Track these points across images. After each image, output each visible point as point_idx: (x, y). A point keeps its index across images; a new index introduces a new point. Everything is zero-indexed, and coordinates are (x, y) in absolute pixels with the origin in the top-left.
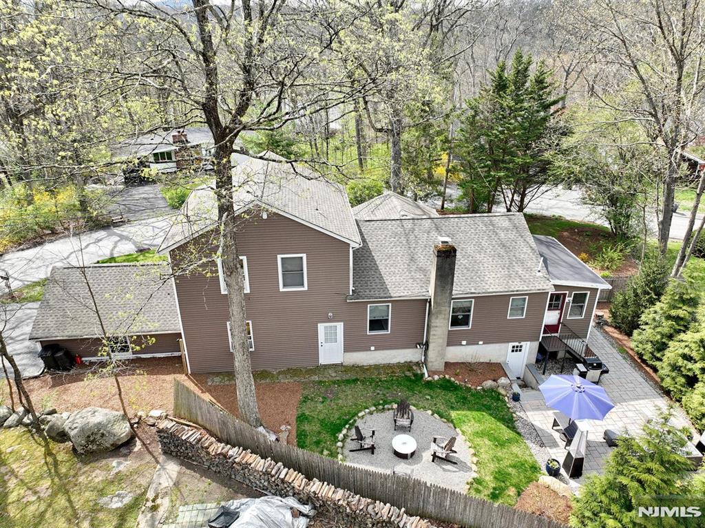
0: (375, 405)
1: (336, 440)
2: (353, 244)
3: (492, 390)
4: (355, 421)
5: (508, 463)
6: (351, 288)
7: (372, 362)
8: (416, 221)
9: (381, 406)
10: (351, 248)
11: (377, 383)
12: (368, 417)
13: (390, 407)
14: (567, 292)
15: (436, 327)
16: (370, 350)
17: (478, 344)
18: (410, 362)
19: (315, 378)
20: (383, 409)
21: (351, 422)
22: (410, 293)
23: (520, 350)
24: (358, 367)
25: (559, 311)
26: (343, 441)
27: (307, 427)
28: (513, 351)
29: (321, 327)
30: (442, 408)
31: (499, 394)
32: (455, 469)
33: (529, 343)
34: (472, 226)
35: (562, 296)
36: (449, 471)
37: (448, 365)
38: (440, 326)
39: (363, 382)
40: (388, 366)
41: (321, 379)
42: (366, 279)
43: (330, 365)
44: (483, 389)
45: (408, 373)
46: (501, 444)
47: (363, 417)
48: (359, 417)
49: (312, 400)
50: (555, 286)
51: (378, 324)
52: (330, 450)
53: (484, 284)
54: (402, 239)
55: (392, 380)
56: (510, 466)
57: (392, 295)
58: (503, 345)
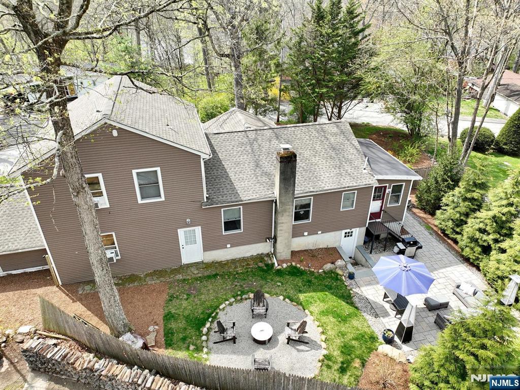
0: (234, 297)
1: (200, 334)
2: (203, 156)
3: (331, 271)
4: (217, 313)
5: (350, 336)
6: (205, 195)
7: (229, 257)
8: (259, 132)
9: (239, 297)
10: (202, 159)
11: (234, 276)
12: (228, 309)
13: (247, 296)
14: (388, 185)
15: (283, 223)
16: (227, 248)
17: (317, 234)
18: (262, 254)
19: (180, 277)
20: (241, 299)
21: (213, 315)
22: (258, 196)
23: (351, 235)
24: (217, 263)
25: (381, 201)
26: (207, 334)
27: (173, 325)
28: (345, 236)
29: (181, 232)
30: (292, 292)
31: (338, 274)
32: (307, 349)
33: (358, 229)
34: (307, 134)
35: (383, 188)
36: (302, 351)
37: (293, 253)
38: (286, 222)
39: (222, 276)
40: (244, 260)
41: (185, 277)
42: (219, 186)
43: (192, 264)
44: (324, 272)
45: (260, 264)
46: (343, 319)
47: (224, 309)
48: (220, 310)
49: (177, 298)
50: (379, 180)
51: (232, 225)
52: (196, 345)
53: (320, 183)
54: (248, 148)
55: (247, 271)
56: (354, 339)
57: (242, 198)
58: (338, 233)
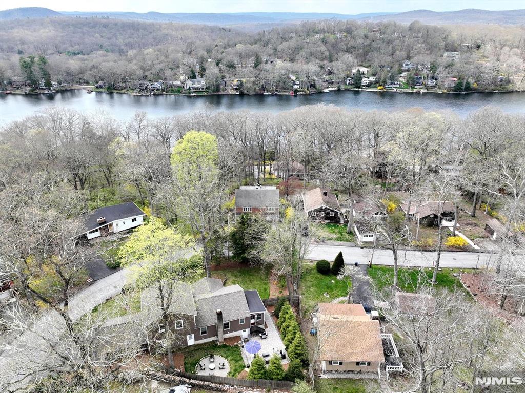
2: (195, 315)
6: (195, 326)
7: (203, 342)
9: (206, 356)
12: (203, 360)
13: (208, 356)
15: (220, 330)
16: (202, 339)
17: (233, 332)
18: (214, 340)
22: (211, 324)
23: (245, 331)
24: (199, 345)
25: (254, 320)
26: (197, 368)
27: (187, 366)
29: (188, 336)
30: (223, 354)
31: (239, 346)
33: (247, 329)
35: (254, 316)
36: (223, 371)
37: (225, 339)
39: (201, 350)
40: (208, 343)
41: (189, 350)
42: (200, 322)
43: (191, 345)
44: (234, 345)
45: (213, 344)
48: (200, 361)
49: (187, 358)
50: (252, 314)
51: (204, 332)
52: (194, 371)
55: (209, 347)
56: (238, 367)
57: (206, 325)
58: (240, 331)
